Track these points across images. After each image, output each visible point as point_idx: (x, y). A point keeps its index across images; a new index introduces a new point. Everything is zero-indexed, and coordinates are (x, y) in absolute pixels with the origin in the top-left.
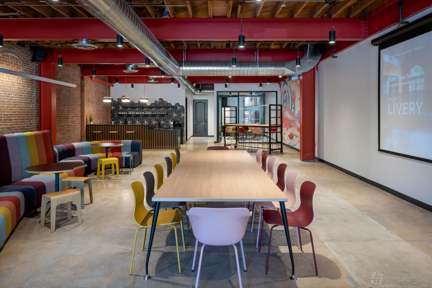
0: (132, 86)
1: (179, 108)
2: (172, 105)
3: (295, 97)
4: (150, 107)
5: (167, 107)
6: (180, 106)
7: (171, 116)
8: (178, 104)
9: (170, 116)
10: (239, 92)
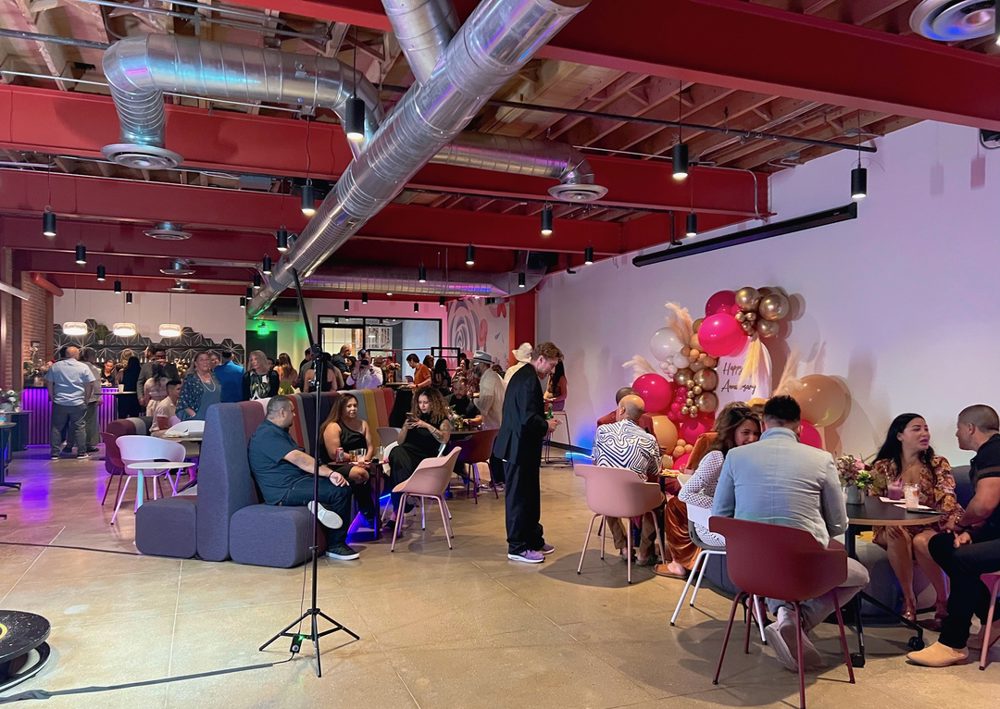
2: (215, 342)
3: (486, 333)
8: (229, 340)
10: (364, 318)
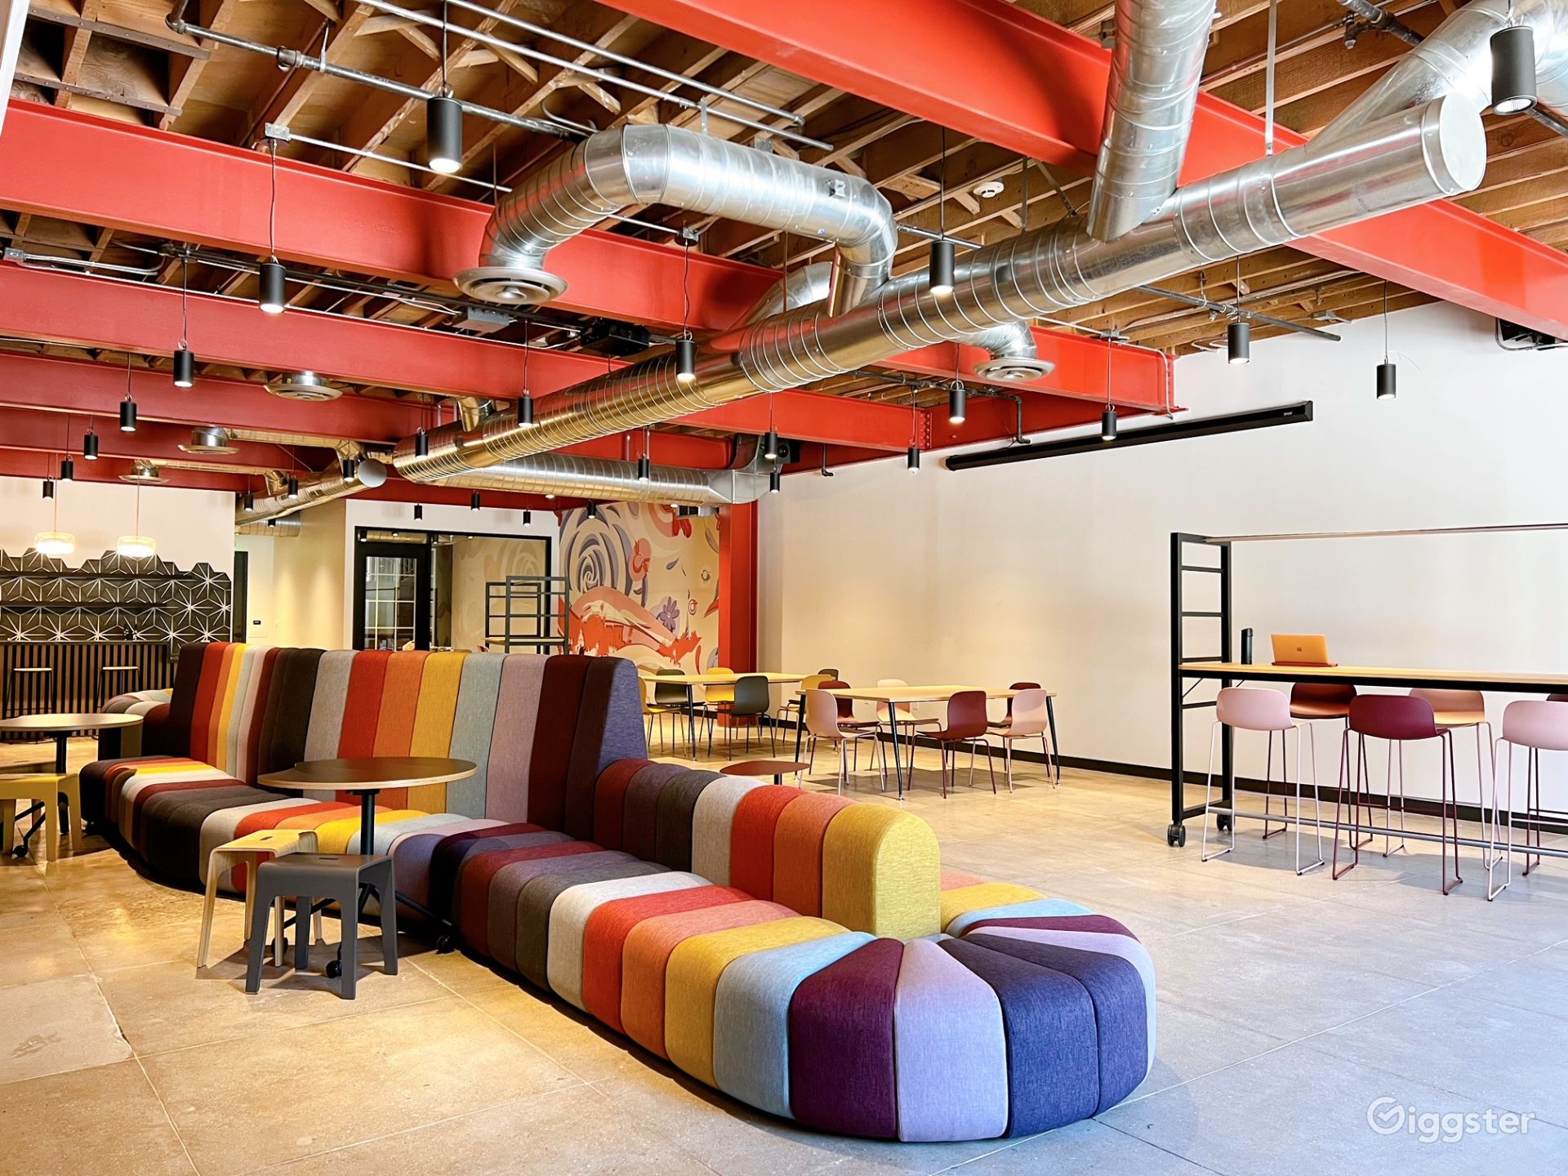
0: (48, 490)
1: (208, 581)
2: (180, 569)
3: (647, 561)
4: (84, 575)
5: (158, 576)
6: (213, 574)
7: (176, 611)
8: (205, 566)
9: (173, 612)
